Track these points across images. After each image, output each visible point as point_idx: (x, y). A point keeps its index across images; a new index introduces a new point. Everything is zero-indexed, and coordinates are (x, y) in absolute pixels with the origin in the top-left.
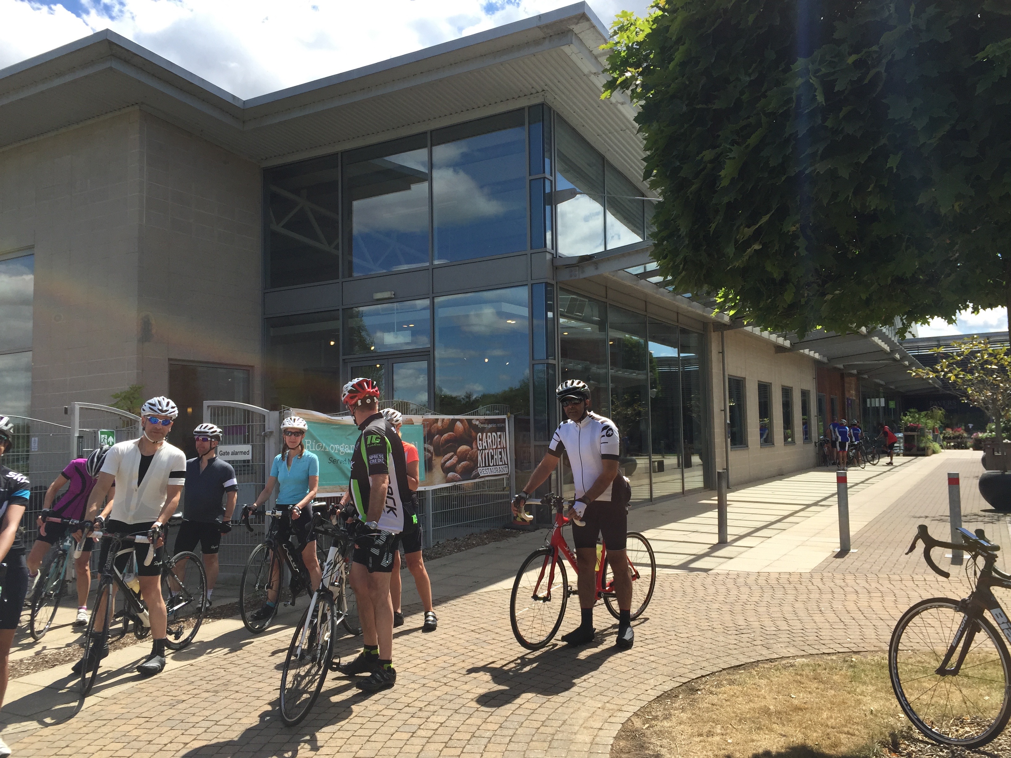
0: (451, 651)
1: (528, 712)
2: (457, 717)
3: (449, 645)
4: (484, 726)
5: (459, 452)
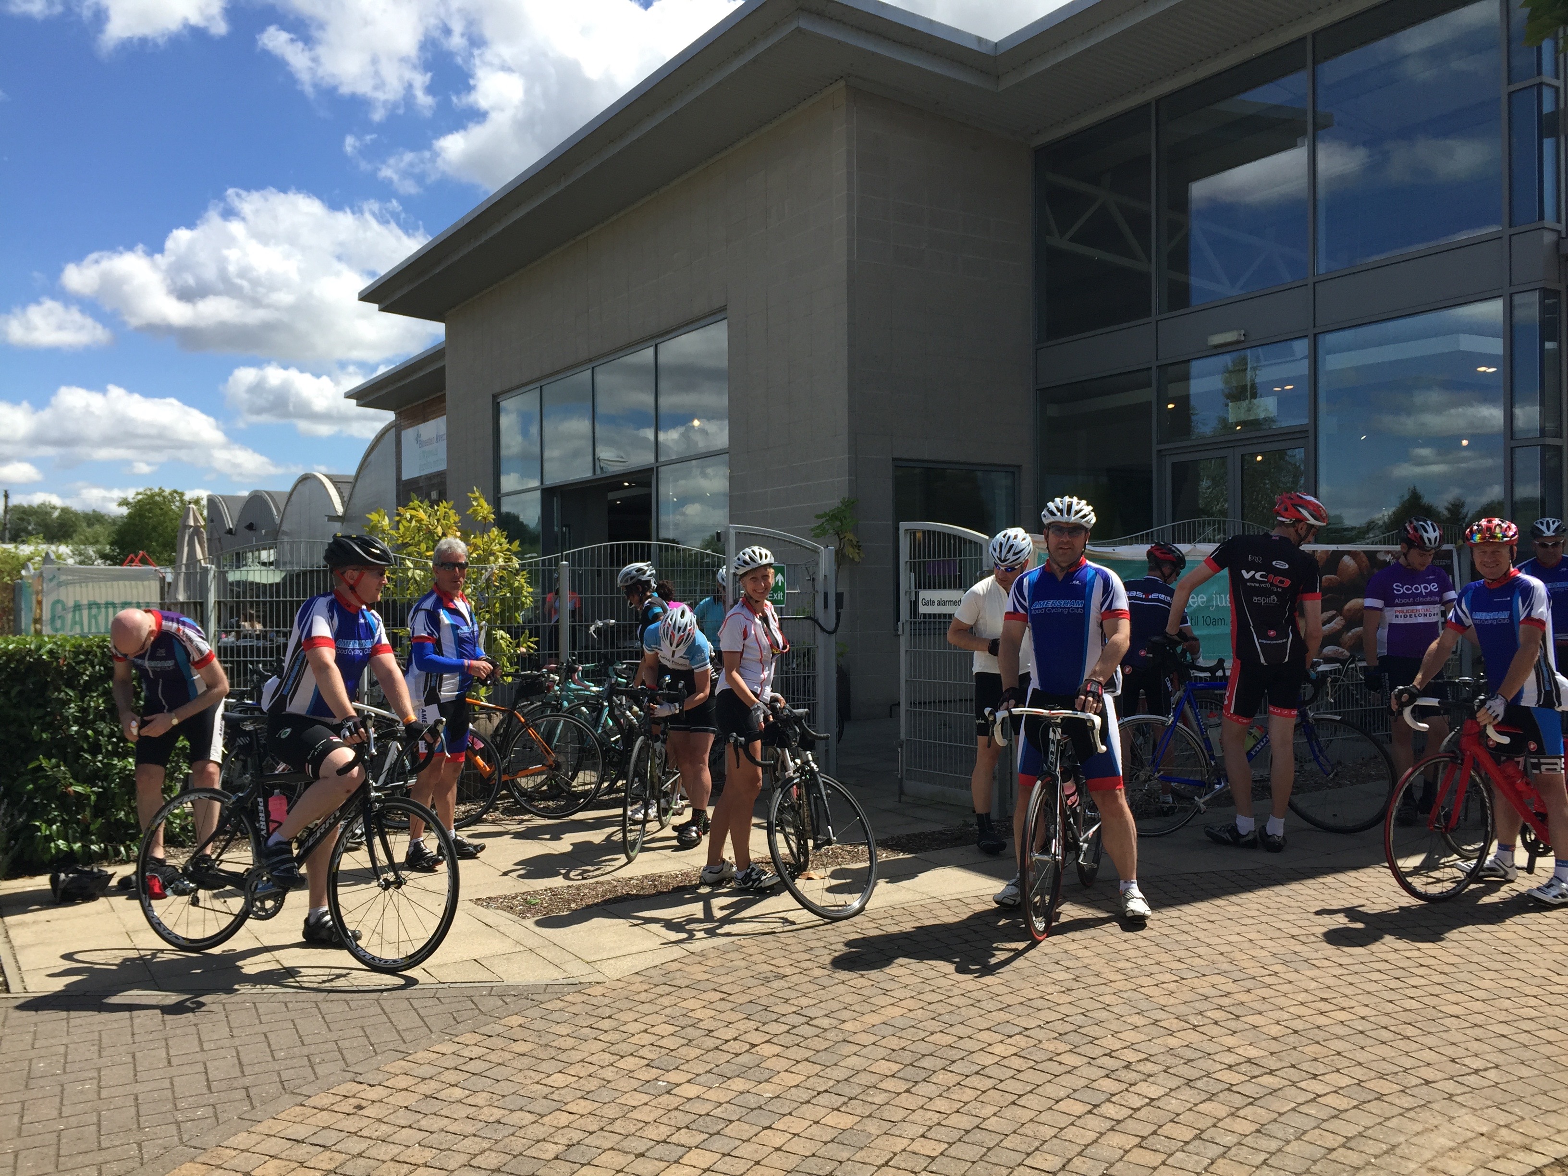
0: (1233, 968)
1: (1324, 1114)
2: (1186, 1093)
4: (1227, 1123)
5: (1349, 610)
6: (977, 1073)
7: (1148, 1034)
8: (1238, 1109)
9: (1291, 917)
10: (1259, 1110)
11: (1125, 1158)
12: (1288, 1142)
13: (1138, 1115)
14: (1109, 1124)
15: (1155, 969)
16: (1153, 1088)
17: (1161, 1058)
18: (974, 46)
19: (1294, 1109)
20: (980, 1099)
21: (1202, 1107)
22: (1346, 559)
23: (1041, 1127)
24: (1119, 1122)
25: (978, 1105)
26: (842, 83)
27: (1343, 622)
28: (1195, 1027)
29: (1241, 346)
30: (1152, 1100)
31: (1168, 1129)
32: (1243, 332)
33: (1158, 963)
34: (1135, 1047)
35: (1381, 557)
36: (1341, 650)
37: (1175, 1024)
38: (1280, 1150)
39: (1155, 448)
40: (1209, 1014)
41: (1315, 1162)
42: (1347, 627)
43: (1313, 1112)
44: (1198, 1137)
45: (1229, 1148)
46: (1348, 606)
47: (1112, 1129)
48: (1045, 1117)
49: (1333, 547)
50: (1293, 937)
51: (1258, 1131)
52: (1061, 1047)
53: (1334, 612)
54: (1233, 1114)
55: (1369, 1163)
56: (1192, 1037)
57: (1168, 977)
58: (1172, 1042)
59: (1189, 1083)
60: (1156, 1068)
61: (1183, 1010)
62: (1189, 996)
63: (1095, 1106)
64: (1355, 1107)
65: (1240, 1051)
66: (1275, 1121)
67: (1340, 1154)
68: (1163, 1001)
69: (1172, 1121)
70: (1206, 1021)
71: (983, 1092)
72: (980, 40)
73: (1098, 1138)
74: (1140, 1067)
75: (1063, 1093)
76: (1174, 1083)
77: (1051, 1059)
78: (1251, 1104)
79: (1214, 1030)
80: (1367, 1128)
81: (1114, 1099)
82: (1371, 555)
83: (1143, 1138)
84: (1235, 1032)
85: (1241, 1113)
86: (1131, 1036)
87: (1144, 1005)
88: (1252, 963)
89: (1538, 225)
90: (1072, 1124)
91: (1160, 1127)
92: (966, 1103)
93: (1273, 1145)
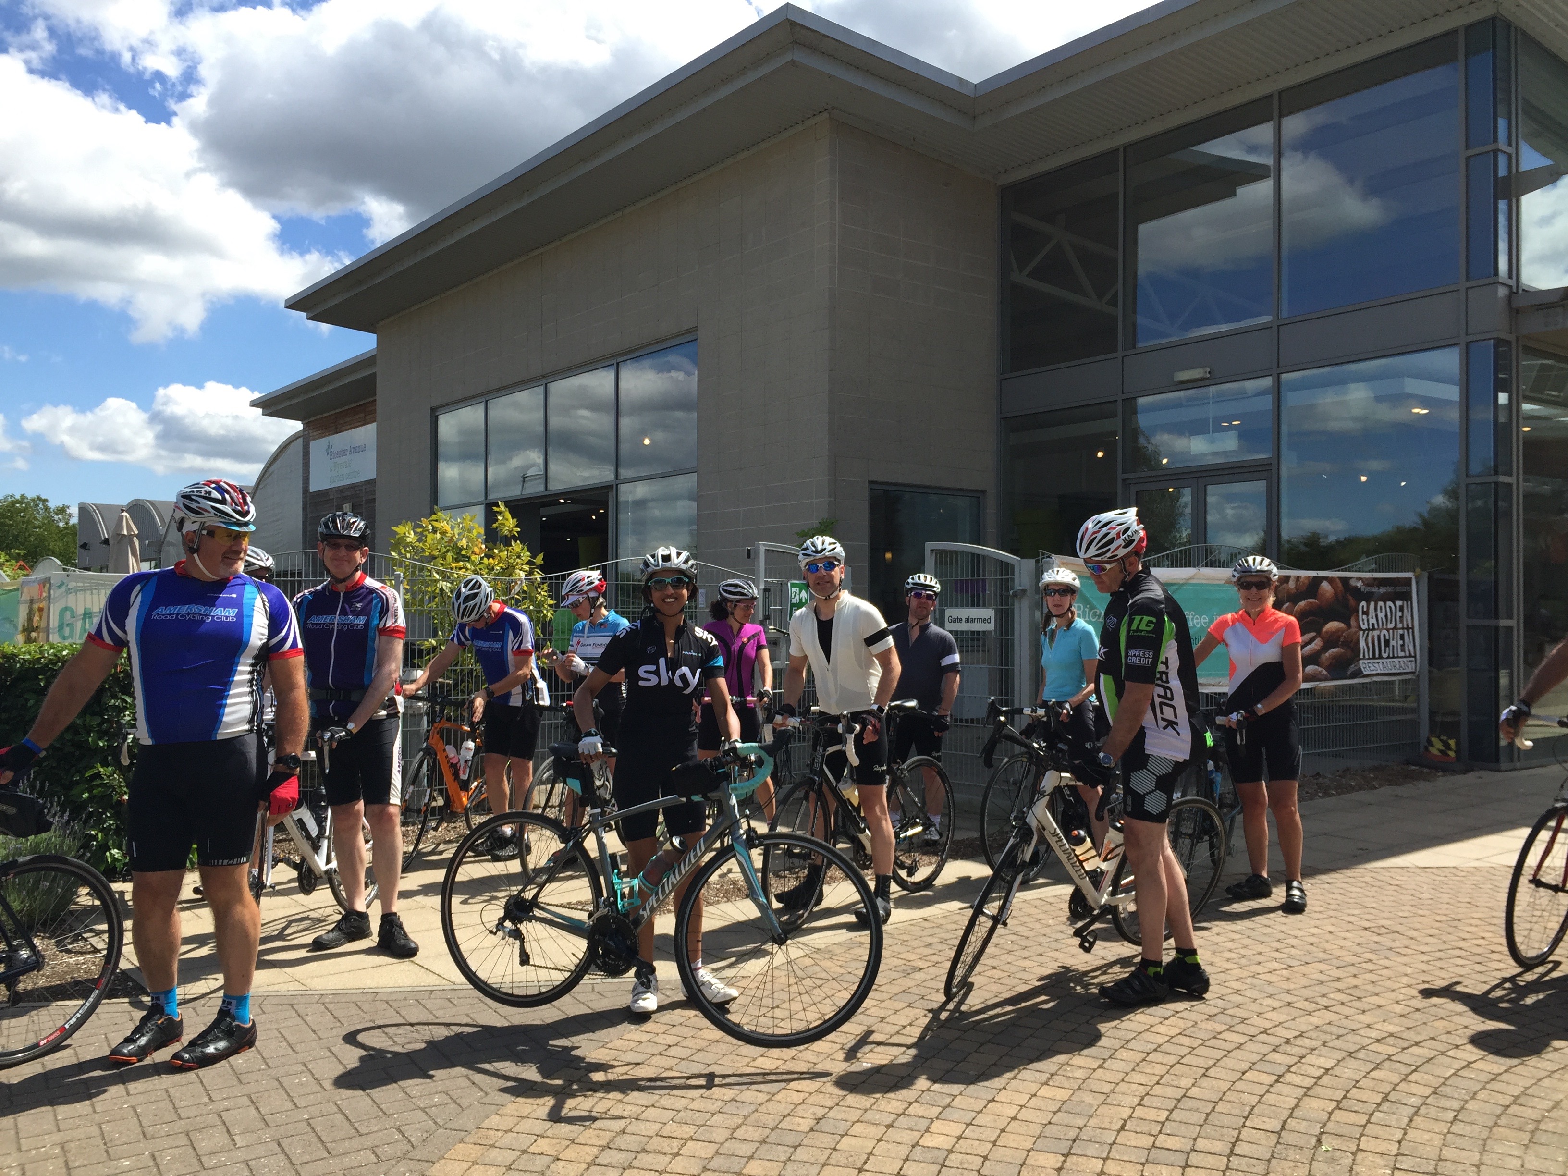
0: (1330, 957)
1: (1484, 1077)
2: (1351, 1063)
3: (1328, 946)
4: (1403, 1086)
5: (1326, 632)
6: (1155, 1050)
7: (1288, 1014)
8: (1407, 1075)
9: (1356, 912)
10: (1426, 1076)
11: (1332, 1118)
12: (1466, 1102)
13: (1321, 1082)
14: (1301, 1092)
15: (1260, 958)
16: (1322, 1060)
17: (1314, 1034)
18: (956, 87)
19: (1454, 1074)
20: (1172, 1071)
21: (1374, 1074)
22: (1325, 585)
23: (1242, 1095)
24: (1308, 1089)
25: (1173, 1077)
26: (825, 115)
27: (1321, 644)
28: (1326, 1008)
29: (1207, 383)
30: (1328, 1070)
31: (1354, 1092)
32: (1208, 370)
33: (1260, 953)
34: (1285, 1025)
35: (1353, 583)
36: (1320, 669)
37: (1307, 1006)
38: (1462, 1108)
39: (1120, 476)
40: (1332, 996)
41: (1499, 1116)
42: (1325, 648)
43: (1473, 1076)
44: (1385, 1099)
45: (1419, 1109)
46: (1325, 629)
47: (1305, 1095)
48: (1239, 1086)
49: (1313, 573)
50: (1366, 929)
51: (1434, 1093)
52: (1220, 1028)
53: (1313, 634)
54: (1404, 1080)
55: (1545, 1117)
56: (1329, 1016)
57: (1276, 965)
58: (1315, 1020)
59: (1350, 1054)
60: (1315, 1044)
61: (1307, 993)
62: (1304, 981)
63: (1280, 1076)
64: (1505, 1071)
65: (1379, 1026)
66: (1444, 1084)
67: (1514, 1109)
68: (1285, 985)
69: (1354, 1086)
70: (1333, 1003)
71: (1172, 1066)
72: (961, 80)
73: (1298, 1103)
74: (1299, 1041)
75: (1244, 1066)
76: (1339, 1055)
77: (1215, 1037)
78: (1415, 1071)
79: (1346, 1010)
80: (1527, 1088)
81: (1292, 1069)
82: (1345, 581)
83: (1339, 1102)
84: (1364, 1011)
85: (1411, 1078)
86: (1277, 1017)
87: (1270, 990)
88: (1343, 953)
89: (1492, 280)
90: (1268, 1091)
91: (1348, 1092)
92: (1162, 1077)
93: (1456, 1105)
